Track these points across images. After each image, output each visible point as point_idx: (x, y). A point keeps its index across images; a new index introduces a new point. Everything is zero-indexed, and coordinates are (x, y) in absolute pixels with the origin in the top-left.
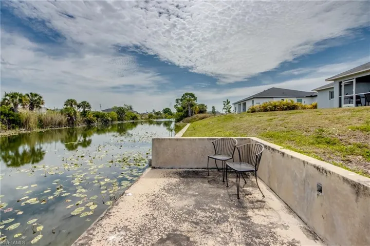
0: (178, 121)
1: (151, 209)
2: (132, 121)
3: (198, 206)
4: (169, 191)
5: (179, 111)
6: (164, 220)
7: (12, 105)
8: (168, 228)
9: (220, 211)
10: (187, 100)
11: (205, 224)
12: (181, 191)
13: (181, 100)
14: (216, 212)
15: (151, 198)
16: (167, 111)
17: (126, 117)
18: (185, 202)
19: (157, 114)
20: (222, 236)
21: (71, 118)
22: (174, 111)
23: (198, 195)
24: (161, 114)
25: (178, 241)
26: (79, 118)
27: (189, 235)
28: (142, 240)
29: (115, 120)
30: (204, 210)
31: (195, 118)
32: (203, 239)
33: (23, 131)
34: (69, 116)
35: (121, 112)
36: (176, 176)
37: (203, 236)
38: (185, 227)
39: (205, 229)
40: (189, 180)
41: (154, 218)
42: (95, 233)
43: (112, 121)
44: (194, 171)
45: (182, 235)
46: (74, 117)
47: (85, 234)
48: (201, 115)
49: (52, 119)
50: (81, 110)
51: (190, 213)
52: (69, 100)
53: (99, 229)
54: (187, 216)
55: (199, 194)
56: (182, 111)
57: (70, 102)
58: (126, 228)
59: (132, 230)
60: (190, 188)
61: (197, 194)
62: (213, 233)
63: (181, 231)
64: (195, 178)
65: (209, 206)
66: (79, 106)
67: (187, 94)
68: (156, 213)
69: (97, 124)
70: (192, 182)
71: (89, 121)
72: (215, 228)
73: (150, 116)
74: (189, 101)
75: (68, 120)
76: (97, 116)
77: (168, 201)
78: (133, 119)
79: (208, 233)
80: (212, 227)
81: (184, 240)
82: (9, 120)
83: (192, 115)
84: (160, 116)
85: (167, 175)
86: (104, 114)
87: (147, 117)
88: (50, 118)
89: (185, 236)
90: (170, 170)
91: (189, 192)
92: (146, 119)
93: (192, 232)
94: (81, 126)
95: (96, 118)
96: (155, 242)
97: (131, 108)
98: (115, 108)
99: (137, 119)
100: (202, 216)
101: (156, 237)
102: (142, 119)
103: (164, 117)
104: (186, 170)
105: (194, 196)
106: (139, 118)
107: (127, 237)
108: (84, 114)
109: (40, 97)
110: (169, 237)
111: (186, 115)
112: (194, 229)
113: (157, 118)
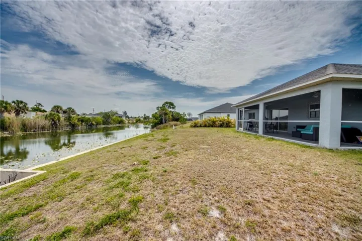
0: (152, 127)
2: (118, 125)
13: (161, 108)
17: (112, 121)
21: (55, 123)
26: (63, 123)
29: (100, 124)
31: (167, 126)
33: (6, 134)
34: (53, 120)
35: (107, 117)
43: (97, 125)
46: (57, 121)
48: (173, 123)
49: (35, 123)
52: (55, 107)
56: (157, 119)
57: (57, 108)
66: (64, 112)
69: (81, 128)
71: (73, 125)
73: (138, 120)
74: (163, 110)
75: (52, 125)
76: (82, 121)
78: (120, 123)
86: (89, 119)
88: (33, 123)
92: (133, 123)
94: (65, 130)
95: (80, 122)
98: (101, 113)
99: (124, 123)
102: (129, 123)
106: (126, 122)
108: (68, 119)
109: (26, 104)
111: (160, 122)
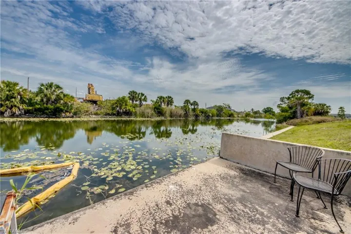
0: (280, 122)
1: (202, 183)
2: (229, 118)
3: (242, 200)
4: (223, 178)
5: (283, 110)
6: (206, 194)
7: (160, 103)
8: (206, 200)
9: (262, 214)
10: (296, 98)
11: (238, 215)
12: (234, 183)
13: (288, 98)
14: (257, 213)
15: (206, 177)
16: (268, 111)
17: (224, 114)
18: (231, 192)
19: (256, 113)
20: (247, 231)
22: (277, 111)
23: (248, 193)
24: (260, 113)
25: (207, 212)
26: (191, 113)
27: (218, 213)
28: (185, 197)
29: (215, 116)
30: (245, 206)
31: (306, 121)
32: (227, 222)
33: (163, 118)
34: (185, 111)
35: (220, 109)
36: (238, 170)
37: (229, 221)
38: (219, 207)
39: (235, 218)
40: (249, 178)
41: (200, 190)
42: (165, 180)
43: (212, 116)
44: (260, 173)
45: (212, 210)
46: (188, 112)
47: (161, 178)
48: (319, 118)
50: (193, 107)
51: (229, 200)
52: (186, 100)
53: (168, 179)
54: (226, 201)
55: (250, 193)
56: (287, 111)
57: (187, 102)
58: (181, 186)
59: (184, 189)
60: (244, 185)
61: (248, 191)
62: (239, 224)
63: (213, 208)
64: (256, 179)
65: (253, 206)
66: (191, 105)
67: (297, 91)
68: (204, 188)
69: (201, 118)
70: (251, 181)
71: (197, 115)
72: (245, 222)
73: (248, 115)
74: (300, 99)
75: (185, 114)
76: (202, 112)
77: (217, 185)
78: (230, 116)
79: (235, 222)
80: (243, 220)
81: (212, 214)
82: (158, 112)
83: (302, 117)
84: (258, 115)
85: (230, 167)
86: (207, 111)
87: (244, 115)
88: (176, 112)
89: (214, 212)
90: (235, 164)
91: (240, 187)
92: (242, 117)
93: (222, 212)
94: (192, 118)
95: (201, 113)
96: (192, 202)
97: (229, 107)
98: (216, 106)
99: (234, 117)
100: (239, 208)
101: (195, 201)
102: (238, 117)
103: (263, 116)
104: (252, 169)
105: (244, 191)
106: (236, 116)
107: (178, 191)
108: (194, 110)
109: (172, 98)
110: (202, 205)
111: (294, 116)
112: (225, 212)
113: (255, 118)
